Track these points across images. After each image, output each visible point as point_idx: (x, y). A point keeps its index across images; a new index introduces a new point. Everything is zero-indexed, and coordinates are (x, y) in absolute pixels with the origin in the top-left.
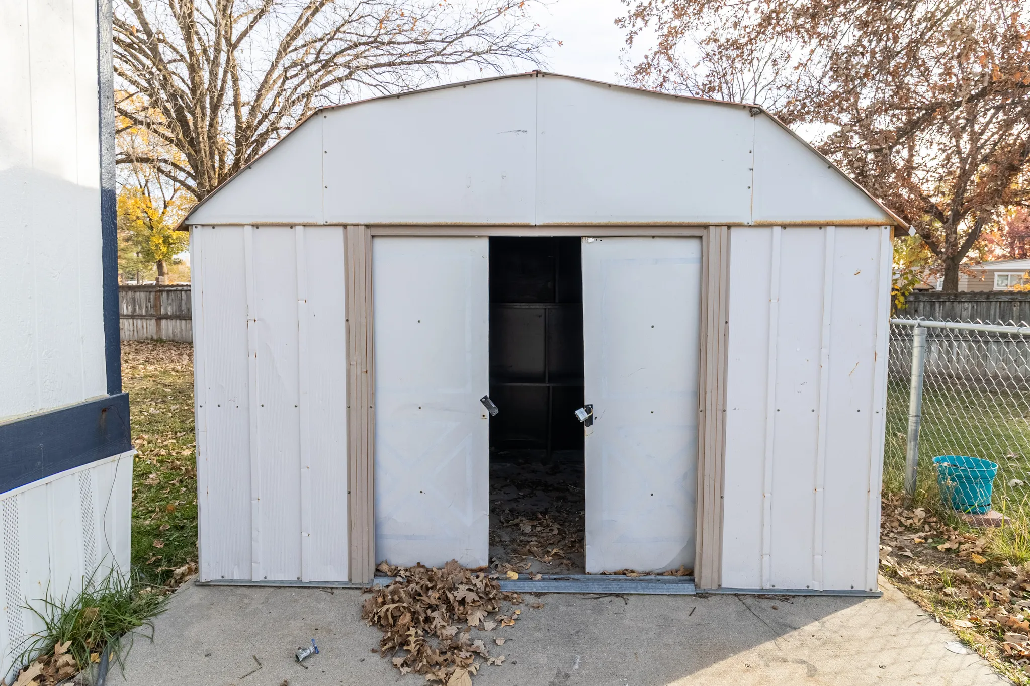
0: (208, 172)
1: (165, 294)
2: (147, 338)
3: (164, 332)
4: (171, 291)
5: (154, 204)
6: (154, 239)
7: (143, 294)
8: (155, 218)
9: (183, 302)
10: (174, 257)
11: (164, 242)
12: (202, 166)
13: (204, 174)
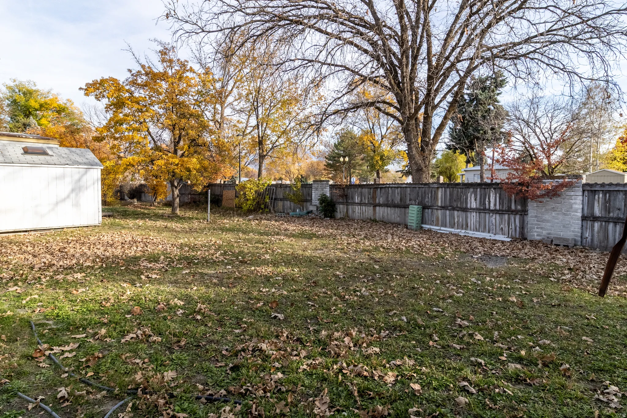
0: (408, 103)
1: (379, 190)
2: (368, 219)
3: (377, 215)
4: (383, 188)
5: (376, 138)
6: (376, 157)
7: (366, 190)
8: (377, 145)
9: (390, 195)
10: (385, 167)
11: (381, 159)
12: (405, 100)
13: (406, 106)
